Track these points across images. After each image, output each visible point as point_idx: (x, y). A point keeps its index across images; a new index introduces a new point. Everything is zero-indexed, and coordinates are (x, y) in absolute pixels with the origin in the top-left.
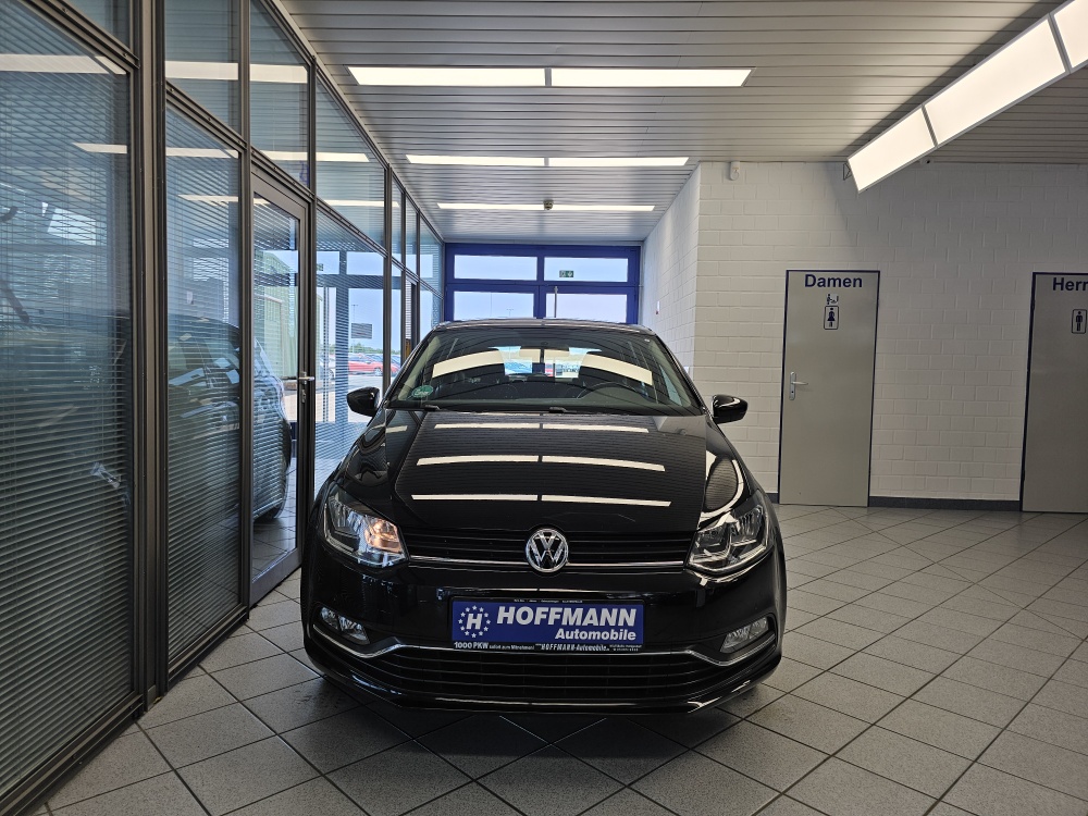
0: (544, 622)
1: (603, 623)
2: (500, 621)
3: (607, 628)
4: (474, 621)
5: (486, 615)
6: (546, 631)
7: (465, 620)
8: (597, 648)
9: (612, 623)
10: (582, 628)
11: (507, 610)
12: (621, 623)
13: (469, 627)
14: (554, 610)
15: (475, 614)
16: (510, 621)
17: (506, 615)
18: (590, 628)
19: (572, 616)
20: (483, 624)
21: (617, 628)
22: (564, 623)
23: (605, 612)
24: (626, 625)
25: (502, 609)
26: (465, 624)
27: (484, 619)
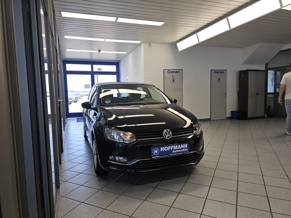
0: (170, 149)
1: (181, 148)
2: (161, 151)
3: (182, 149)
4: (156, 152)
5: (158, 150)
6: (171, 151)
7: (154, 151)
8: (181, 153)
9: (183, 148)
10: (178, 150)
11: (162, 148)
12: (185, 147)
13: (155, 153)
14: (172, 146)
15: (156, 150)
16: (163, 150)
17: (162, 149)
18: (179, 149)
19: (175, 147)
20: (158, 152)
21: (184, 148)
22: (174, 149)
23: (182, 145)
24: (186, 148)
25: (161, 148)
26: (154, 153)
27: (158, 151)
